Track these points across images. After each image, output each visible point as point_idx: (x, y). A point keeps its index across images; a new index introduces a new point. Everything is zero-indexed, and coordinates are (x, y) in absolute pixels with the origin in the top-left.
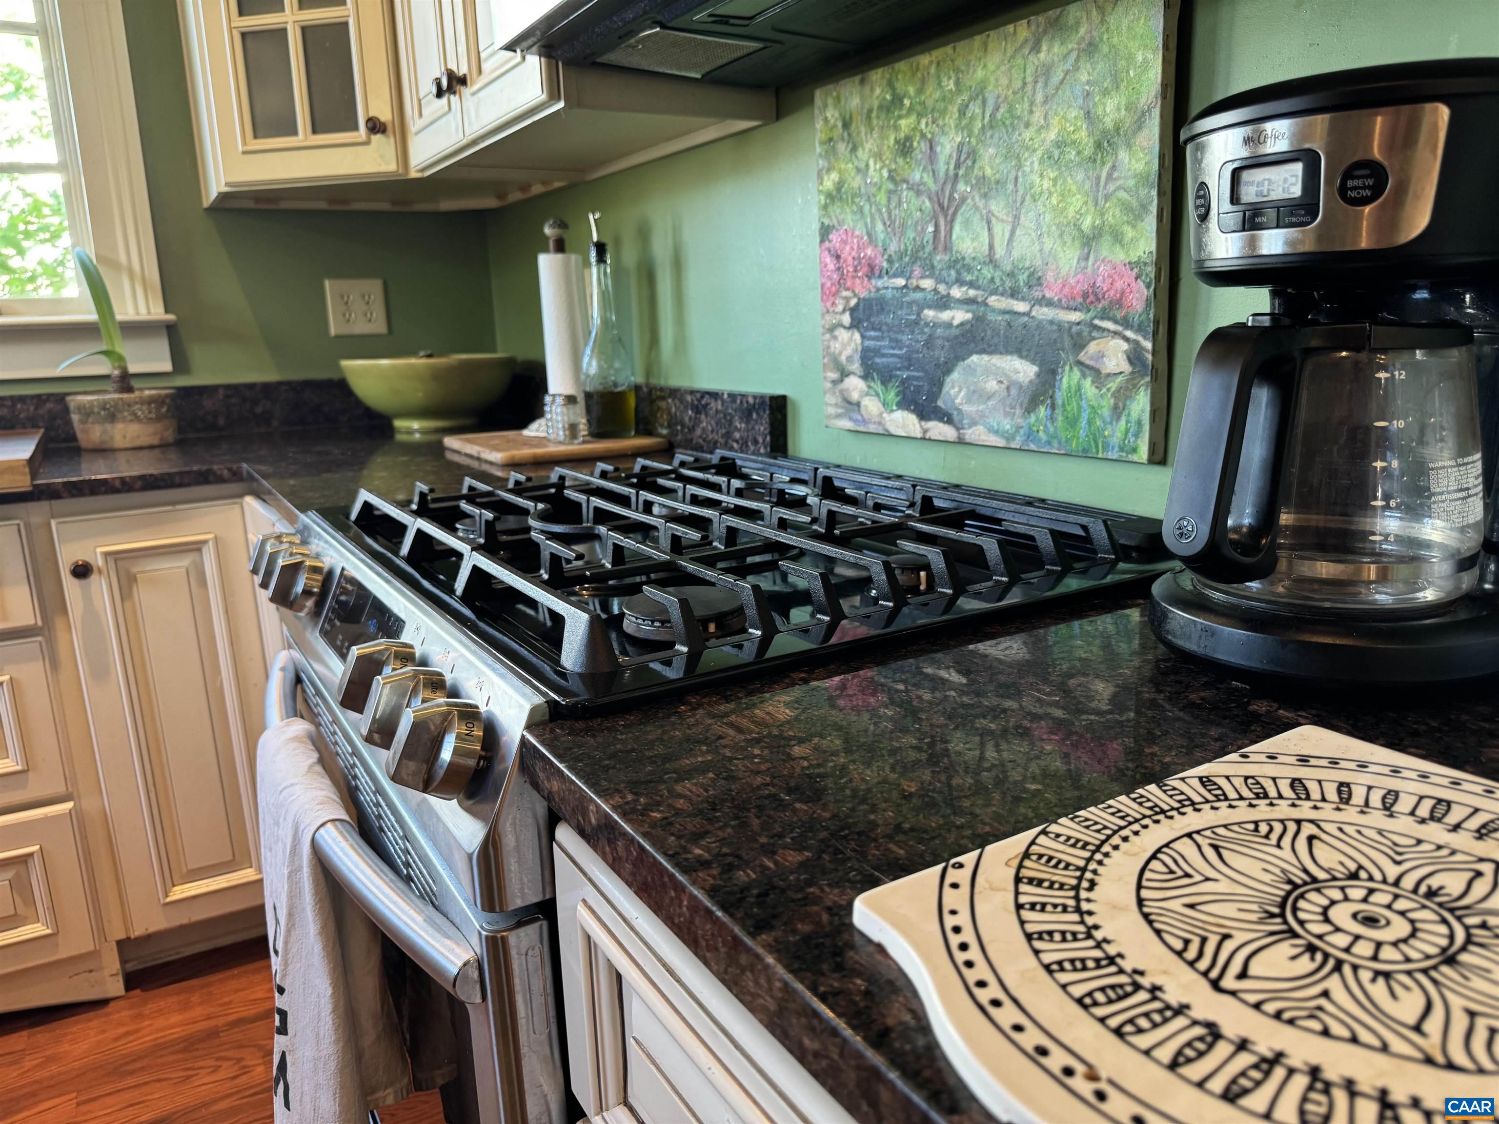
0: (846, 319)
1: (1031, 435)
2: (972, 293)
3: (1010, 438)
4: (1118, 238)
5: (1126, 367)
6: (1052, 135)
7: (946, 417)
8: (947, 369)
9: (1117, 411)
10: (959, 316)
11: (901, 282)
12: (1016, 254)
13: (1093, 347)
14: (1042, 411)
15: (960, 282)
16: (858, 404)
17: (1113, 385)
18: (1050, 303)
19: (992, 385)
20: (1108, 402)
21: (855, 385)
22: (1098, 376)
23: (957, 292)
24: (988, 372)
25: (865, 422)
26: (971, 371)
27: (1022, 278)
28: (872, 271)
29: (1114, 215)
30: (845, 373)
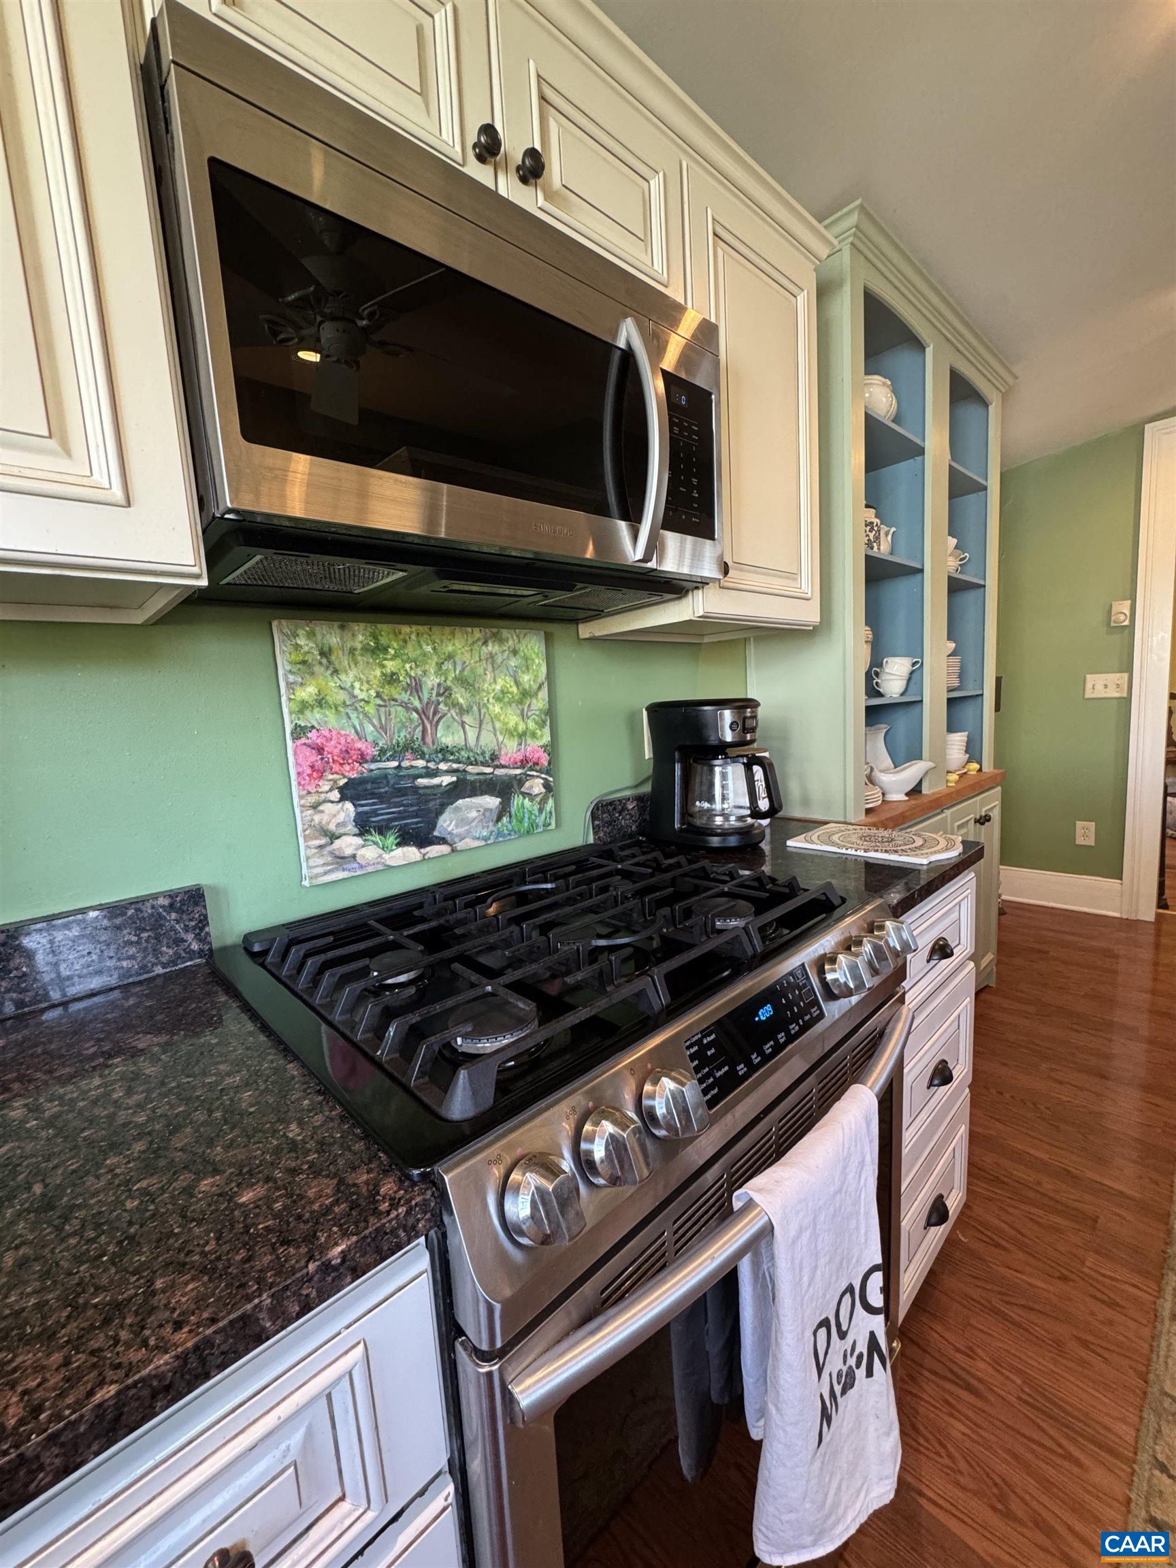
0: (335, 795)
1: (499, 834)
2: (455, 766)
3: (486, 839)
4: (534, 735)
5: (543, 790)
6: (498, 687)
7: (442, 841)
8: (439, 813)
9: (541, 810)
10: (447, 780)
11: (395, 764)
12: (482, 742)
13: (527, 784)
14: (505, 820)
15: (445, 760)
16: (354, 856)
17: (538, 799)
18: (503, 767)
19: (474, 814)
20: (536, 807)
21: (349, 844)
22: (531, 797)
23: (443, 766)
24: (469, 808)
25: (361, 867)
26: (458, 809)
27: (487, 756)
28: (362, 759)
29: (531, 725)
30: (333, 837)
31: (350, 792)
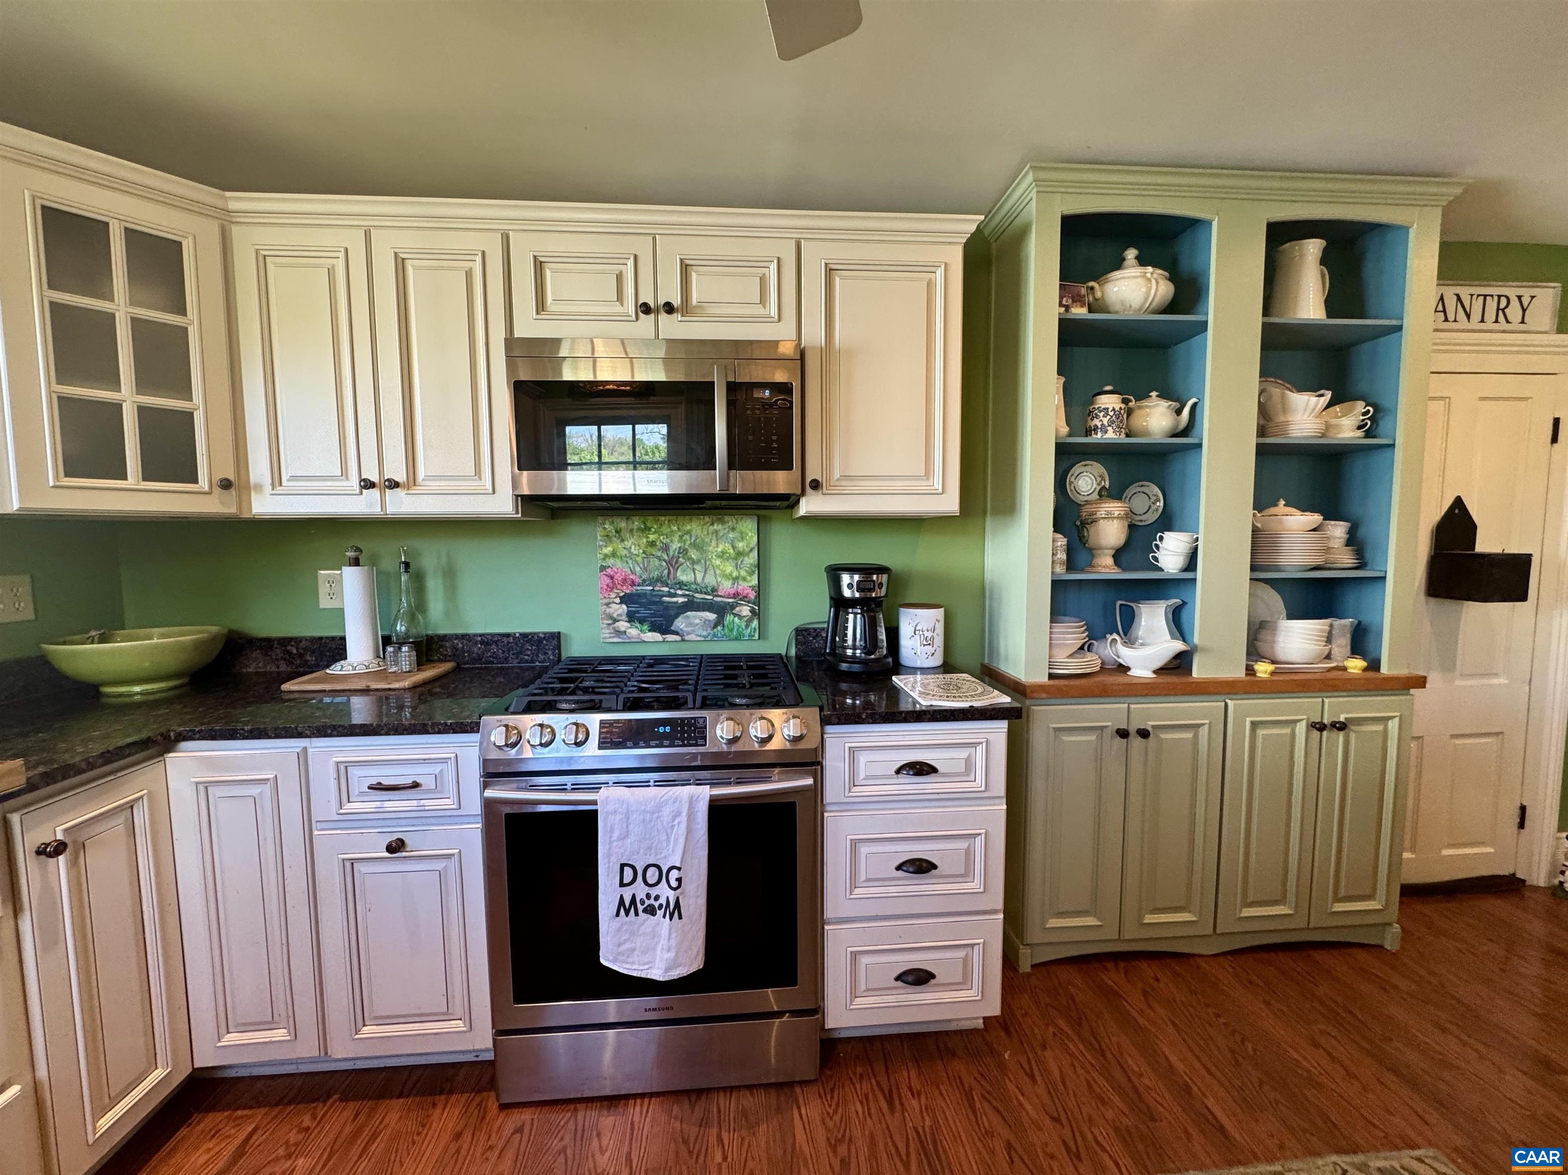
0: (618, 600)
1: (715, 635)
2: (687, 593)
3: (705, 637)
4: (744, 579)
5: (750, 614)
6: (720, 550)
7: (676, 633)
8: (676, 617)
9: (747, 626)
10: (681, 600)
11: (651, 588)
12: (706, 581)
13: (737, 609)
14: (719, 628)
15: (680, 589)
16: (625, 632)
17: (746, 619)
18: (721, 596)
19: (697, 621)
20: (743, 625)
21: (623, 625)
22: (740, 617)
23: (679, 592)
24: (695, 617)
25: (629, 638)
26: (688, 617)
27: (709, 589)
28: (633, 584)
29: (743, 573)
30: (615, 621)
31: (625, 600)
